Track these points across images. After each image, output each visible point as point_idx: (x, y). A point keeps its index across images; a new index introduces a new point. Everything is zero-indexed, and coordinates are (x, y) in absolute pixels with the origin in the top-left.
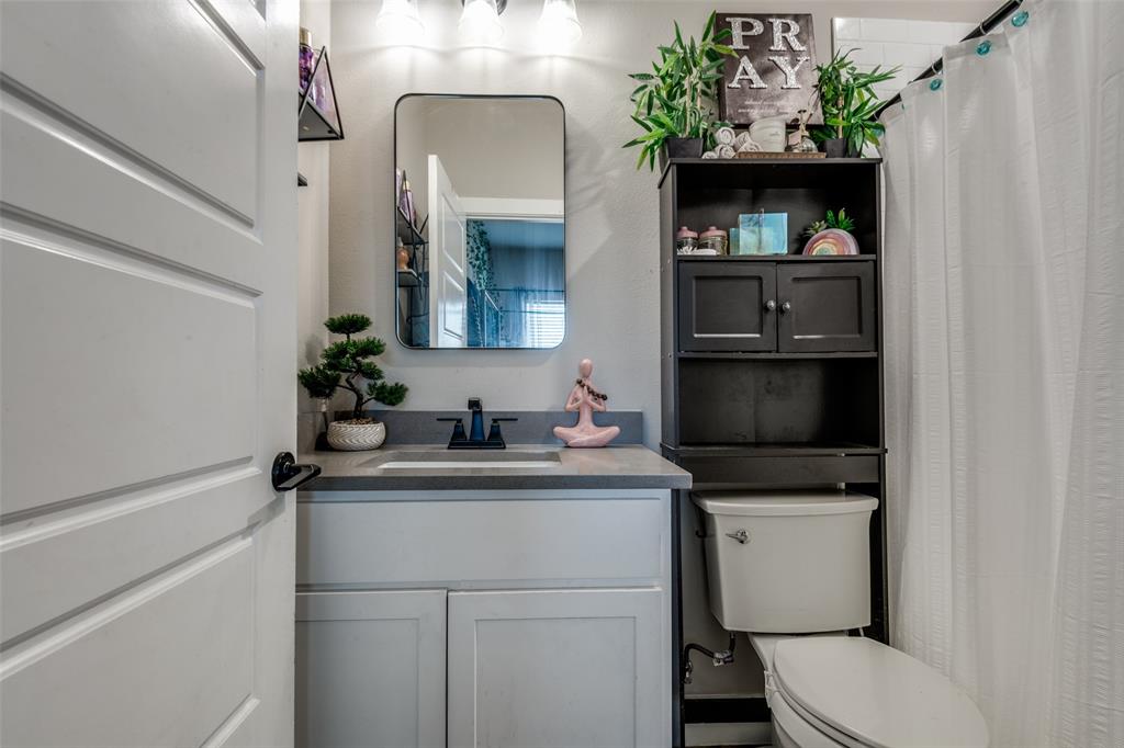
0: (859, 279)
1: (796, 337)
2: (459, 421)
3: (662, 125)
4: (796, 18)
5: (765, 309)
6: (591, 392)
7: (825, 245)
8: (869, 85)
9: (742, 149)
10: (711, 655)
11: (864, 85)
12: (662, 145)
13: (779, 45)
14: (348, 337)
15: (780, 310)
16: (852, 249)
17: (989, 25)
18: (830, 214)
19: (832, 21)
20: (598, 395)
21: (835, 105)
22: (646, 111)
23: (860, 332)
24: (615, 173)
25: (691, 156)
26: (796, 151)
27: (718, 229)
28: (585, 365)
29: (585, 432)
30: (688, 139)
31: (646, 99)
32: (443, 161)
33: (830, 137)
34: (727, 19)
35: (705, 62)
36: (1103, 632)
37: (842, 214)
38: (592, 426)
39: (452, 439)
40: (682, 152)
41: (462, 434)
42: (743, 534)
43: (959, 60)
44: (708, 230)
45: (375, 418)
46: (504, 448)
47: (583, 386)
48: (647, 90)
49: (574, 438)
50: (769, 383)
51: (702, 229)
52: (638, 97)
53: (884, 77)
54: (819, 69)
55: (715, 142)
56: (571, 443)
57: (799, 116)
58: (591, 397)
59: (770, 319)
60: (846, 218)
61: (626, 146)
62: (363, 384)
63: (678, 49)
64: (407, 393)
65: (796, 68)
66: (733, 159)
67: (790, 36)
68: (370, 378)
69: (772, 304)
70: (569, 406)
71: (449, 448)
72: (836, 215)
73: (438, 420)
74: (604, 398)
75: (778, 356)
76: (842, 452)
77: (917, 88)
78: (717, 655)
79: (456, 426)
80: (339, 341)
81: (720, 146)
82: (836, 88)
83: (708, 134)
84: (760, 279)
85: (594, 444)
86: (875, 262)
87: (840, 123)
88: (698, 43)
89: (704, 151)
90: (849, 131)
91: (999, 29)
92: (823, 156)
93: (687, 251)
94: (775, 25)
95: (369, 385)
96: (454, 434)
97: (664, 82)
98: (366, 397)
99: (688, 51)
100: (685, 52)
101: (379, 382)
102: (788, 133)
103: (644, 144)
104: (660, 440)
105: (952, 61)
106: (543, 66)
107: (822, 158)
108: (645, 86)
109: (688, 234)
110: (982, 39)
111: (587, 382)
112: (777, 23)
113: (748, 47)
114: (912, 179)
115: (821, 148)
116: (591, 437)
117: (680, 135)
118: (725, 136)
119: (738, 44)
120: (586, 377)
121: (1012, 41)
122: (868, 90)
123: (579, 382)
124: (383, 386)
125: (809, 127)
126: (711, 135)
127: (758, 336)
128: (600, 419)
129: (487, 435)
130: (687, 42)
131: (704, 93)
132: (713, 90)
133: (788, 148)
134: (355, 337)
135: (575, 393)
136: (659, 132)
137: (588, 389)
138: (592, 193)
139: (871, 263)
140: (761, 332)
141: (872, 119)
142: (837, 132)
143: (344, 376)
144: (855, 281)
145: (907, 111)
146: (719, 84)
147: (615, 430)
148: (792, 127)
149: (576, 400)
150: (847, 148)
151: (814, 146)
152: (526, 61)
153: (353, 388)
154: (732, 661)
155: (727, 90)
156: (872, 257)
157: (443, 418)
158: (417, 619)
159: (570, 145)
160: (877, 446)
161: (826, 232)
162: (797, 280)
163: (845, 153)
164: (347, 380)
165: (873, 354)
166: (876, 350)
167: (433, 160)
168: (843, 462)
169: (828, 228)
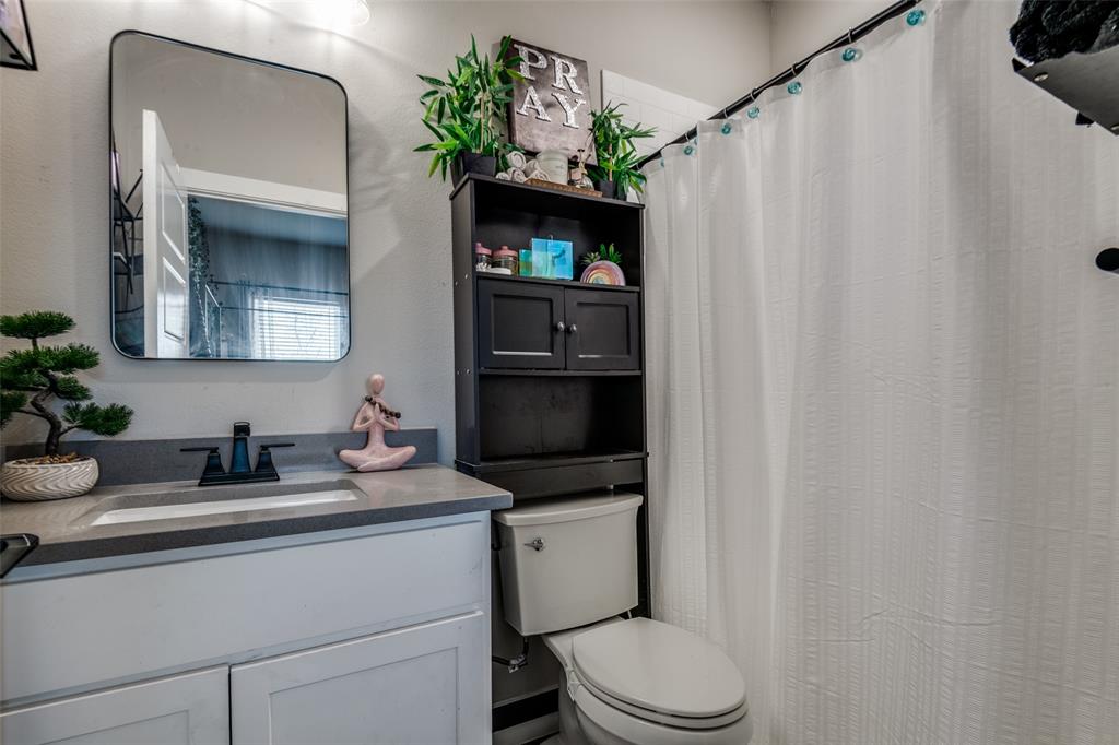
0: (627, 308)
1: (581, 356)
2: (214, 450)
3: (456, 136)
4: (575, 61)
5: (555, 329)
6: (383, 410)
7: (600, 275)
8: (631, 139)
9: (533, 176)
10: (507, 663)
11: (627, 137)
12: (456, 158)
13: (559, 83)
14: (35, 344)
15: (568, 331)
16: (619, 280)
17: (731, 111)
18: (603, 247)
19: (601, 73)
20: (391, 414)
21: (606, 150)
22: (436, 118)
23: (629, 352)
24: (403, 176)
25: (484, 173)
26: (578, 186)
27: (510, 249)
28: (376, 381)
29: (376, 454)
30: (482, 156)
31: (436, 105)
32: (165, 122)
33: (602, 177)
34: (515, 46)
35: (498, 84)
36: (812, 584)
37: (612, 248)
38: (385, 448)
39: (205, 473)
40: (477, 169)
41: (219, 467)
42: (539, 541)
43: (709, 135)
44: (501, 249)
45: (81, 452)
46: (278, 479)
47: (374, 404)
48: (439, 96)
49: (365, 462)
50: (553, 397)
51: (495, 247)
52: (428, 101)
53: (645, 134)
54: (594, 114)
55: (507, 164)
56: (361, 467)
57: (578, 154)
58: (383, 415)
59: (559, 338)
60: (615, 252)
61: (417, 150)
62: (57, 407)
63: (473, 63)
64: (133, 418)
65: (575, 109)
66: (525, 183)
67: (569, 76)
68: (68, 398)
69: (562, 325)
70: (357, 426)
71: (200, 485)
72: (607, 249)
73: (182, 450)
74: (398, 416)
75: (565, 373)
76: (611, 458)
77: (674, 150)
78: (513, 662)
79: (209, 457)
80: (22, 350)
81: (513, 169)
82: (606, 135)
83: (500, 154)
84: (551, 301)
85: (388, 466)
86: (639, 293)
87: (611, 165)
88: (492, 63)
89: (498, 170)
90: (617, 175)
91: (736, 116)
92: (600, 195)
93: (482, 267)
94: (557, 63)
95: (67, 407)
96: (207, 468)
97: (458, 93)
98: (65, 425)
99: (483, 67)
100: (480, 69)
101: (84, 404)
102: (570, 168)
103: (437, 151)
104: (454, 457)
105: (704, 134)
106: (320, 41)
107: (598, 196)
108: (435, 92)
109: (484, 251)
110: (725, 122)
111: (377, 399)
112: (559, 62)
113: (533, 78)
114: (670, 226)
115: (597, 187)
116: (386, 459)
117: (473, 151)
118: (515, 159)
119: (525, 72)
120: (376, 393)
121: (746, 129)
122: (629, 142)
123: (369, 400)
124: (92, 409)
125: (587, 166)
126: (503, 156)
127: (549, 354)
128: (393, 439)
129: (253, 467)
130: (481, 58)
131: (495, 114)
132: (502, 112)
133: (571, 182)
134: (45, 343)
135: (365, 411)
136: (451, 142)
137: (380, 406)
138: (379, 193)
139: (636, 294)
140: (552, 352)
141: (635, 168)
142: (608, 174)
143: (30, 396)
144: (624, 310)
145: (666, 168)
146: (509, 108)
147: (411, 450)
148: (573, 163)
149: (365, 420)
150: (618, 191)
151: (591, 184)
152: (301, 30)
153: (43, 414)
154: (526, 664)
155: (516, 115)
156: (637, 289)
157: (190, 448)
158: (187, 711)
159: (353, 136)
160: (641, 451)
161: (597, 263)
162: (580, 304)
163: (615, 195)
164: (34, 404)
165: (638, 373)
166: (640, 369)
167: (150, 119)
168: (612, 467)
169: (601, 259)
